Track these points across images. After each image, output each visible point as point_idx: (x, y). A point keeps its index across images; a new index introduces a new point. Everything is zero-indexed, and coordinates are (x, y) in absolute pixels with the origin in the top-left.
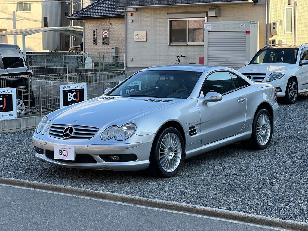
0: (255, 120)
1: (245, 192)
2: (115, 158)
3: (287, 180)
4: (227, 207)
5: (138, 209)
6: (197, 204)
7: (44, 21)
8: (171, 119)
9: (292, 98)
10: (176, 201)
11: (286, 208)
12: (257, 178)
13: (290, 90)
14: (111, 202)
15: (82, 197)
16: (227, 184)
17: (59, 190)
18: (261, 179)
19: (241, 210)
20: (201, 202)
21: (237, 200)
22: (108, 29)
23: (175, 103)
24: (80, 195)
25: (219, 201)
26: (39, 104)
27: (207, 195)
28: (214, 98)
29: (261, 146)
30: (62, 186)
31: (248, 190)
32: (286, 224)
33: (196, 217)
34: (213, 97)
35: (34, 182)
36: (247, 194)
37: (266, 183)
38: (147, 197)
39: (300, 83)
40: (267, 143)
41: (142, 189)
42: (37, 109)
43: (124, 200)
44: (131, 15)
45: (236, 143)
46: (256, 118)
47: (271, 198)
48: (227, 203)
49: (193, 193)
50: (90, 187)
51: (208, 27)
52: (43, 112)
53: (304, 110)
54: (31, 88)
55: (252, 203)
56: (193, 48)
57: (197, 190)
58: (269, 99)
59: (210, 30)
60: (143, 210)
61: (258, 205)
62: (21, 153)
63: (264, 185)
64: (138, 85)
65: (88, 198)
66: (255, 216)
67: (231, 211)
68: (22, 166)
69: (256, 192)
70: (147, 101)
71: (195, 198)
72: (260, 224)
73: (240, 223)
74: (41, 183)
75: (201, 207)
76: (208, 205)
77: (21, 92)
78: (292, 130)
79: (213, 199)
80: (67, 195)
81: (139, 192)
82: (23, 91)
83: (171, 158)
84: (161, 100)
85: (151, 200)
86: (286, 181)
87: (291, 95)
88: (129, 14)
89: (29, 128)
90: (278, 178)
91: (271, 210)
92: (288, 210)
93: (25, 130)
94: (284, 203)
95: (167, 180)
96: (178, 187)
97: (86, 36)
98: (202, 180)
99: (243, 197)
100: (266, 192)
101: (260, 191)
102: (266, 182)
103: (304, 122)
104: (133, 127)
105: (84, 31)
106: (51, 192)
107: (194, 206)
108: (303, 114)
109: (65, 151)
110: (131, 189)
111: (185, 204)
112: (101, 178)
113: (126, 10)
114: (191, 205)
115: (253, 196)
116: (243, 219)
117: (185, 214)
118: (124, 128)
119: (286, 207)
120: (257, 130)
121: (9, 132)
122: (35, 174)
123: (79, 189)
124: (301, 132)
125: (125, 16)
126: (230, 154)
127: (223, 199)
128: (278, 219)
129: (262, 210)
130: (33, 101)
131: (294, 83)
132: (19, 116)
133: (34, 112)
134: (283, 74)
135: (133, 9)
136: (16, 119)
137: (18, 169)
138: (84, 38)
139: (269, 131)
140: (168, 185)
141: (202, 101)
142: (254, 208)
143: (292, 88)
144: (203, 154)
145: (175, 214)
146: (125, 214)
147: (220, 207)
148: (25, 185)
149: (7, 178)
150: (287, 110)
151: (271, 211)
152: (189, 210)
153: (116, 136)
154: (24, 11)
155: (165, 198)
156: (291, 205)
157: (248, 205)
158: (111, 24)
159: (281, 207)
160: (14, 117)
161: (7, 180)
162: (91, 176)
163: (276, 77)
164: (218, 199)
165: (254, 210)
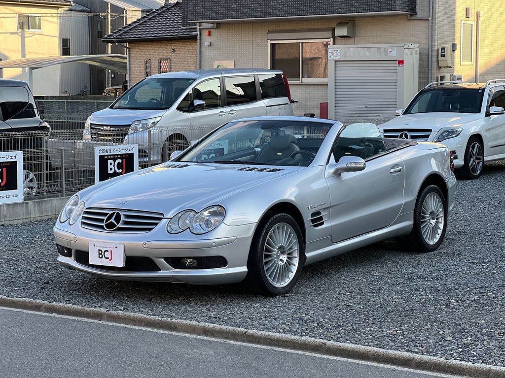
0: (419, 203)
1: (407, 320)
2: (191, 262)
3: (475, 300)
4: (379, 343)
5: (232, 347)
6: (329, 338)
7: (63, 46)
8: (282, 200)
9: (474, 169)
10: (293, 334)
11: (475, 345)
12: (425, 297)
13: (471, 157)
14: (186, 335)
15: (137, 328)
16: (377, 307)
17: (99, 316)
18: (432, 299)
19: (402, 348)
20: (335, 336)
21: (395, 333)
22: (170, 59)
23: (288, 173)
24: (134, 325)
25: (364, 333)
26: (61, 178)
27: (344, 324)
28: (352, 166)
29: (430, 245)
30: (104, 310)
31: (411, 316)
32: (477, 370)
33: (328, 359)
34: (351, 164)
35: (57, 304)
36: (410, 323)
37: (441, 305)
38: (246, 327)
39: (487, 145)
40: (437, 240)
41: (236, 314)
42: (57, 186)
43: (206, 332)
44: (209, 35)
45: (386, 240)
46: (420, 200)
47: (449, 329)
48: (377, 338)
49: (320, 320)
50: (150, 311)
51: (335, 54)
52: (67, 191)
53: (494, 188)
54: (47, 151)
55: (419, 338)
56: (311, 88)
57: (327, 317)
58: (441, 168)
59: (339, 58)
60: (240, 349)
61: (428, 340)
62: (33, 258)
63: (438, 308)
64: (222, 147)
65: (148, 329)
66: (426, 357)
67: (385, 350)
68: (36, 277)
69: (424, 320)
70: (242, 170)
71: (325, 328)
72: (433, 372)
73: (400, 368)
74: (68, 305)
75: (336, 343)
76: (347, 340)
77: (31, 157)
78: (477, 221)
79: (354, 331)
80: (112, 324)
81: (231, 319)
82: (34, 157)
83: (282, 263)
84: (265, 169)
85: (252, 331)
86: (472, 301)
87: (472, 164)
88: (205, 33)
89: (44, 218)
90: (460, 296)
91: (451, 348)
92: (480, 349)
93: (37, 221)
94: (471, 336)
95: (276, 300)
96: (296, 311)
97: (133, 69)
98: (334, 299)
99: (403, 328)
100: (441, 319)
101: (431, 317)
102: (440, 303)
103: (496, 208)
104: (220, 212)
105: (129, 61)
106: (86, 320)
107: (324, 341)
108: (493, 195)
109: (108, 251)
110: (218, 314)
111: (308, 339)
112: (167, 298)
113: (200, 26)
114: (318, 341)
115: (420, 326)
116: (406, 363)
117: (310, 354)
118: (206, 213)
119: (476, 343)
120: (422, 219)
121: (12, 224)
122: (58, 291)
123: (132, 314)
124: (492, 224)
125: (198, 37)
126: (377, 258)
127: (370, 330)
128: (463, 362)
129: (437, 348)
130: (51, 173)
131: (477, 144)
132: (28, 197)
133: (53, 192)
134: (460, 129)
135: (212, 25)
136: (23, 203)
137: (30, 283)
138: (130, 73)
139: (442, 220)
140: (279, 308)
141: (332, 170)
142: (423, 345)
143: (474, 153)
144: (333, 258)
145: (294, 355)
146: (211, 355)
147: (366, 344)
148: (42, 308)
149: (13, 297)
150: (467, 189)
151: (451, 350)
152: (316, 348)
153: (193, 227)
154: (31, 30)
155: (276, 329)
156: (483, 341)
157: (413, 341)
158: (174, 50)
159: (467, 343)
160: (20, 199)
161: (12, 300)
162: (151, 293)
163: (448, 135)
164: (363, 331)
165: (423, 347)
